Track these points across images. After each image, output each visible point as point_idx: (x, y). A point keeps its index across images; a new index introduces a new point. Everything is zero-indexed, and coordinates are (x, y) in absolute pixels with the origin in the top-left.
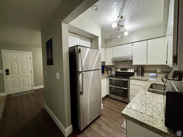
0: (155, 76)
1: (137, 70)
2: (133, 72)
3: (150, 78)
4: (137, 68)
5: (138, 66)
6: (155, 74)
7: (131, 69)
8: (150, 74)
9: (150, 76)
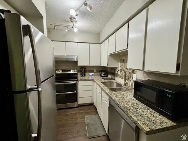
0: (93, 74)
1: (81, 70)
2: (77, 72)
3: (90, 77)
4: (81, 69)
5: (82, 67)
6: (93, 73)
7: (75, 70)
8: (90, 73)
9: (90, 75)
